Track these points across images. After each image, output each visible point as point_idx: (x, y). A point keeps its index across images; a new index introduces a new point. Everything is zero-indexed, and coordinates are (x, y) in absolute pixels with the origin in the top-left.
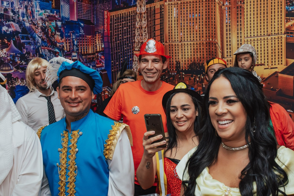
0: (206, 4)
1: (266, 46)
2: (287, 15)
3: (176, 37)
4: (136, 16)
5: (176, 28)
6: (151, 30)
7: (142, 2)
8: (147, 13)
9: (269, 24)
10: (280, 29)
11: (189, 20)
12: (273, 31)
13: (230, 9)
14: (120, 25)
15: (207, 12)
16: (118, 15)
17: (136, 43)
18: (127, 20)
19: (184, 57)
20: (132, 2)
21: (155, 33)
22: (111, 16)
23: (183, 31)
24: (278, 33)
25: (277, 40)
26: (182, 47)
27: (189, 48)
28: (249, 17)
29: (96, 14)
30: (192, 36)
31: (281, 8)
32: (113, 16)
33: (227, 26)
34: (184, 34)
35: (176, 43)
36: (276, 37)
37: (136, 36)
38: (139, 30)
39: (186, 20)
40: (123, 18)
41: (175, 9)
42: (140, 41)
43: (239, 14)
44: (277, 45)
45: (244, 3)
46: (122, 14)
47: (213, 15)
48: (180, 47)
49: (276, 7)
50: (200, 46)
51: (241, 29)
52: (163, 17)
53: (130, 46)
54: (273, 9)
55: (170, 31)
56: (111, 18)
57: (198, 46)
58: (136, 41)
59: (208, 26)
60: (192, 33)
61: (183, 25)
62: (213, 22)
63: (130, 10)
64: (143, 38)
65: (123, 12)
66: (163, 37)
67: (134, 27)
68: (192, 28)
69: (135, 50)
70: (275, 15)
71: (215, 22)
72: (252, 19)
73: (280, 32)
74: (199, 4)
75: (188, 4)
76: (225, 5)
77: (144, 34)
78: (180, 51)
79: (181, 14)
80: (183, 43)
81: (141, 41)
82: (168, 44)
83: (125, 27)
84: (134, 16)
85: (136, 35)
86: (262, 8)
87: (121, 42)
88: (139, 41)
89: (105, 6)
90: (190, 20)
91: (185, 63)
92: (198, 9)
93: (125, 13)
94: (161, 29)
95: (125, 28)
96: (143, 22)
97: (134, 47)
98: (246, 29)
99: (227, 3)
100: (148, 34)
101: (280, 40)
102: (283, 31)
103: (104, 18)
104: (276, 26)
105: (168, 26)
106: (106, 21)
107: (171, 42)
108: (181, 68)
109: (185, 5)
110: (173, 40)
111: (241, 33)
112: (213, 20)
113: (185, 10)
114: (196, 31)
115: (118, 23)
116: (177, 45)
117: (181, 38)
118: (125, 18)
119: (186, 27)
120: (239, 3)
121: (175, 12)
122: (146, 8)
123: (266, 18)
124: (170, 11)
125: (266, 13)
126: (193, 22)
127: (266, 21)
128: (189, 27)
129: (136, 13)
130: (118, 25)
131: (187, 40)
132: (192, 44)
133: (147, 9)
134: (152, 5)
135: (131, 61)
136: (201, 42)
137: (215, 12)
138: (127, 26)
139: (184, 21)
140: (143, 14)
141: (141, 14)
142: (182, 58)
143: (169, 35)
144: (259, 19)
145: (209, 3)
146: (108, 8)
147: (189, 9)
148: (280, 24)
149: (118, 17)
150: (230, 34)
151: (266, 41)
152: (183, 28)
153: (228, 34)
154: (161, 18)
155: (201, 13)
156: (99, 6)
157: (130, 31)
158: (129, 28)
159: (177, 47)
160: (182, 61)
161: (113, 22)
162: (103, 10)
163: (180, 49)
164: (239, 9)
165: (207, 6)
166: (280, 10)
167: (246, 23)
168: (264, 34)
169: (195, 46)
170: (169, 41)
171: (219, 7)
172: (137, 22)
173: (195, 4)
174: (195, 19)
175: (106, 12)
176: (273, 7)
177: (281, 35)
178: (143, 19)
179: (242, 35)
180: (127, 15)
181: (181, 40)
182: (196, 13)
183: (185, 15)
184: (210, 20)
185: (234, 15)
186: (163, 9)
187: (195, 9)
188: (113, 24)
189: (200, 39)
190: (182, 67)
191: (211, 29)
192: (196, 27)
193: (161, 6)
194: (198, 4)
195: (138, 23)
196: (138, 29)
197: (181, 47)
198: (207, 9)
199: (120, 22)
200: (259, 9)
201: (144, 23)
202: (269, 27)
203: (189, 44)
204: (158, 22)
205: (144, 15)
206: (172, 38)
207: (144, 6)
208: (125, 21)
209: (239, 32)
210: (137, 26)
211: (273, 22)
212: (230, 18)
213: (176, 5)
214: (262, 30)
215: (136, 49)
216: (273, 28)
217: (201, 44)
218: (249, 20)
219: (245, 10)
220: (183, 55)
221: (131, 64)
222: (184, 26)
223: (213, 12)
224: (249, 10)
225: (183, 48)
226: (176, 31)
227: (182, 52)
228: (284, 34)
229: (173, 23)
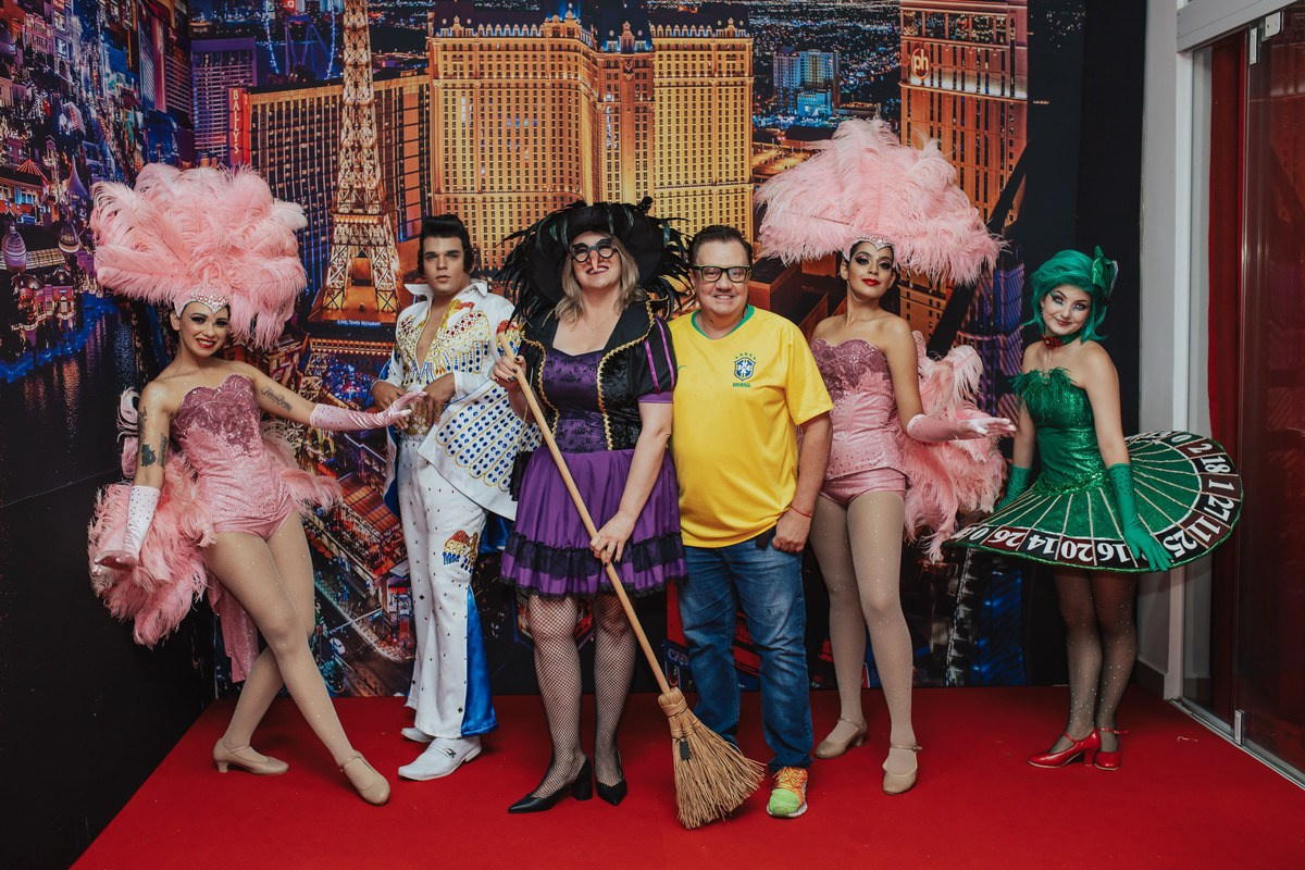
0: (553, 93)
1: (707, 210)
2: (755, 137)
3: (468, 178)
4: (341, 111)
5: (468, 154)
6: (389, 156)
7: (362, 74)
8: (378, 106)
9: (715, 157)
10: (739, 170)
11: (504, 133)
12: (724, 174)
13: (616, 112)
14: (288, 135)
15: (557, 116)
16: (280, 104)
17: (341, 191)
18: (312, 122)
19: (490, 234)
20: (329, 71)
21: (402, 166)
22: (255, 107)
23: (487, 162)
24: (736, 180)
25: (732, 197)
26: (484, 207)
27: (506, 209)
28: (665, 135)
29: (199, 94)
30: (514, 177)
31: (742, 119)
32: (264, 106)
33: (609, 155)
34: (491, 172)
35: (469, 196)
36: (731, 188)
37: (343, 171)
38: (350, 153)
39: (495, 132)
40: (296, 115)
41: (463, 100)
42: (355, 186)
43: (641, 127)
44: (732, 209)
45: (653, 99)
46: (292, 103)
47: (573, 125)
48: (479, 206)
49: (731, 116)
50: (537, 206)
51: (645, 166)
52: (428, 121)
53: (322, 199)
54: (724, 120)
55: (450, 162)
56: (255, 114)
57: (532, 205)
58: (343, 184)
59: (558, 153)
60: (514, 169)
61: (487, 146)
62: (573, 144)
63: (322, 92)
64: (366, 178)
65: (295, 98)
66: (429, 176)
67: (334, 145)
68: (513, 154)
69: (337, 212)
70: (727, 136)
71: (577, 142)
72: (674, 143)
73: (739, 177)
74: (535, 93)
75: (504, 91)
76: (605, 100)
77: (367, 166)
78: (480, 218)
79: (483, 115)
80: (488, 196)
81: (360, 186)
82: (443, 198)
83: (304, 141)
84: (334, 110)
85: (343, 167)
86: (698, 117)
87: (289, 188)
88: (351, 188)
89: (233, 73)
90: (509, 134)
91: (494, 252)
92: (531, 104)
93: (304, 101)
94: (421, 153)
95: (303, 146)
96: (365, 130)
97: (336, 203)
98: (658, 166)
99: (608, 97)
100: (382, 168)
101: (739, 195)
102: (747, 177)
103: (228, 112)
104: (732, 163)
105: (442, 146)
106: (236, 120)
107: (451, 191)
108: (483, 264)
109: (495, 91)
110: (460, 185)
111: (645, 174)
112: (573, 139)
113: (495, 105)
114: (527, 165)
115: (278, 128)
116: (469, 201)
117: (483, 180)
118: (304, 114)
119: (496, 154)
120: (641, 99)
121: (464, 108)
122: (375, 92)
123: (706, 141)
124: (450, 105)
125: (706, 128)
126: (518, 141)
127: (706, 149)
128: (505, 154)
129: (342, 104)
130: (280, 136)
131: (501, 188)
132: (515, 199)
133: (378, 94)
134: (394, 84)
135: (324, 243)
136: (540, 196)
137: (577, 117)
138: (312, 140)
139: (491, 134)
140: (366, 108)
141: (357, 107)
142: (486, 236)
143: (447, 173)
144: (690, 142)
145: (561, 93)
146: (242, 81)
147: (504, 105)
148: (739, 158)
149: (280, 111)
150: (617, 175)
151: (706, 198)
152: (487, 154)
153: (613, 177)
154: (421, 122)
155: (539, 116)
156: (209, 73)
157: (320, 155)
158: (319, 147)
159: (469, 206)
160: (486, 244)
161: (263, 125)
162: (223, 84)
163: (479, 211)
164: (641, 115)
165: (557, 101)
166: (739, 124)
167: (657, 151)
168: (703, 181)
169: (524, 205)
170: (448, 189)
171: (589, 104)
172: (345, 128)
173: (522, 91)
174: (522, 133)
175: (235, 93)
176: (724, 116)
177: (743, 186)
178: (365, 123)
179: (650, 181)
180: (312, 106)
181: (484, 188)
182: (526, 115)
183: (495, 120)
184: (566, 138)
185: (627, 129)
186: (428, 97)
187: (522, 105)
188: (263, 130)
189: (536, 187)
190: (486, 262)
191: (566, 162)
192: (527, 154)
193: (421, 87)
194: (531, 91)
195: (348, 132)
196: (347, 151)
197: (481, 207)
198: (557, 109)
199: (288, 125)
200: (690, 117)
201: (369, 135)
202: (715, 163)
203: (506, 199)
204: (411, 133)
205: (366, 111)
206: (455, 180)
207: (368, 84)
208: (304, 123)
209: (642, 172)
210: (346, 140)
211: (724, 152)
212: (617, 135)
213: (467, 91)
214: (698, 171)
215: (341, 210)
216: (724, 167)
217: (541, 199)
218: (665, 143)
219: (657, 118)
220: (490, 230)
221: (324, 251)
222: (491, 148)
223: (573, 117)
224: (665, 118)
225: (489, 210)
226: (468, 162)
227: (485, 221)
228: (750, 182)
229: (459, 138)
